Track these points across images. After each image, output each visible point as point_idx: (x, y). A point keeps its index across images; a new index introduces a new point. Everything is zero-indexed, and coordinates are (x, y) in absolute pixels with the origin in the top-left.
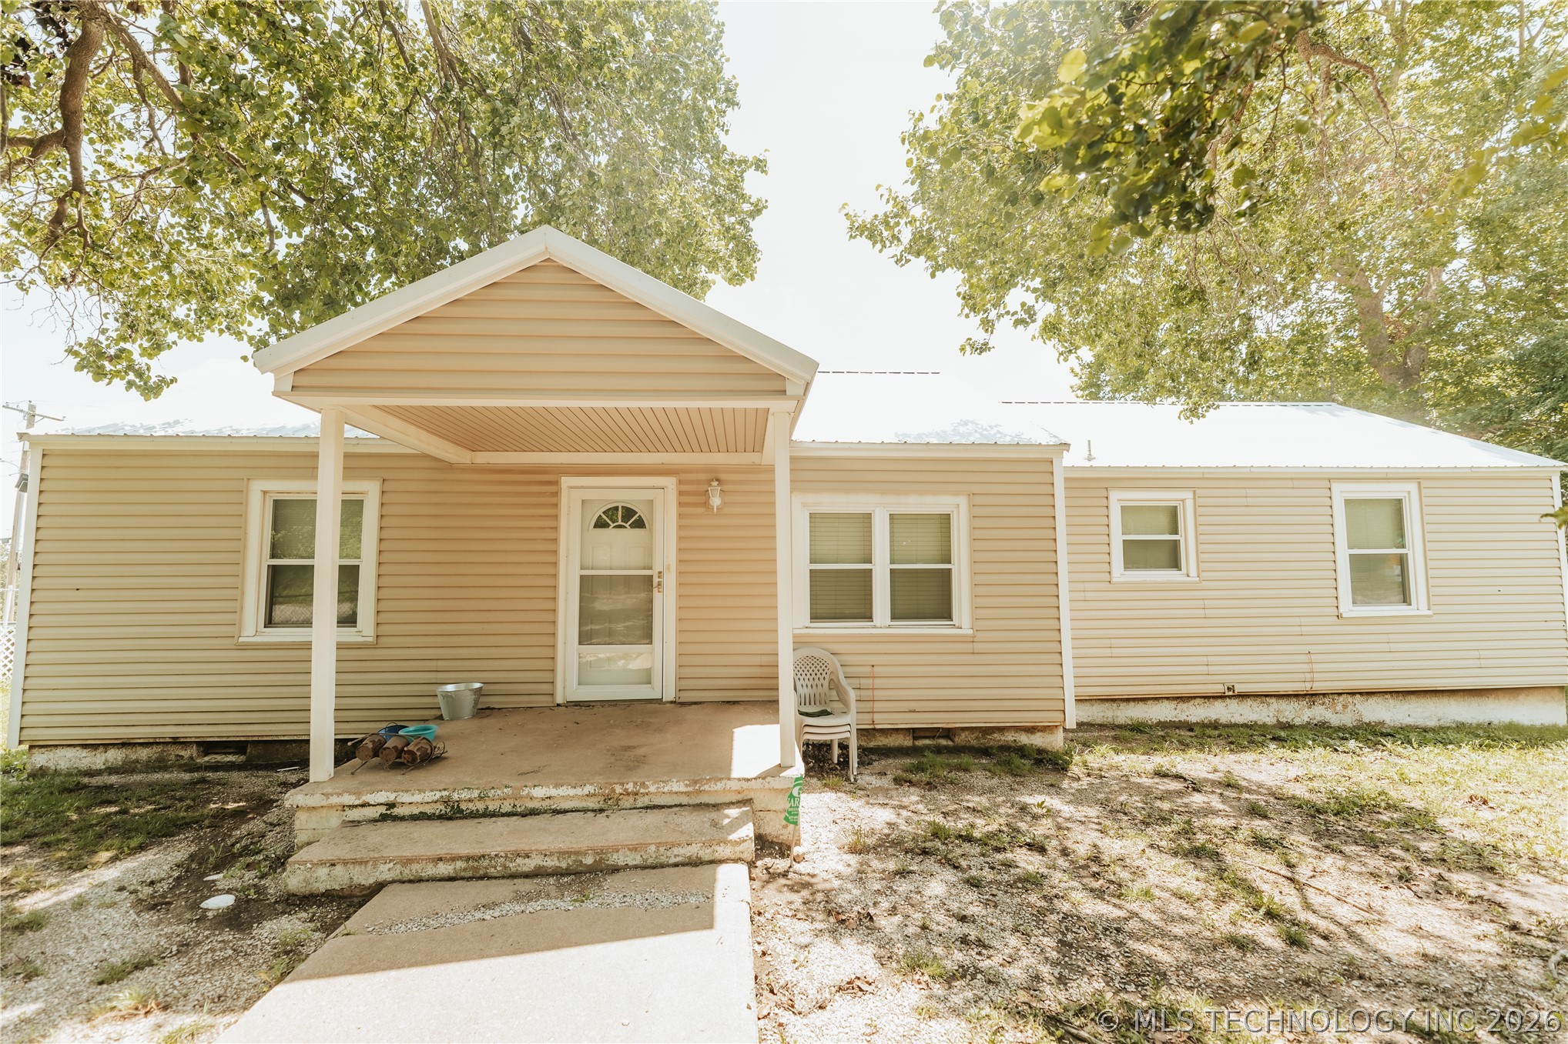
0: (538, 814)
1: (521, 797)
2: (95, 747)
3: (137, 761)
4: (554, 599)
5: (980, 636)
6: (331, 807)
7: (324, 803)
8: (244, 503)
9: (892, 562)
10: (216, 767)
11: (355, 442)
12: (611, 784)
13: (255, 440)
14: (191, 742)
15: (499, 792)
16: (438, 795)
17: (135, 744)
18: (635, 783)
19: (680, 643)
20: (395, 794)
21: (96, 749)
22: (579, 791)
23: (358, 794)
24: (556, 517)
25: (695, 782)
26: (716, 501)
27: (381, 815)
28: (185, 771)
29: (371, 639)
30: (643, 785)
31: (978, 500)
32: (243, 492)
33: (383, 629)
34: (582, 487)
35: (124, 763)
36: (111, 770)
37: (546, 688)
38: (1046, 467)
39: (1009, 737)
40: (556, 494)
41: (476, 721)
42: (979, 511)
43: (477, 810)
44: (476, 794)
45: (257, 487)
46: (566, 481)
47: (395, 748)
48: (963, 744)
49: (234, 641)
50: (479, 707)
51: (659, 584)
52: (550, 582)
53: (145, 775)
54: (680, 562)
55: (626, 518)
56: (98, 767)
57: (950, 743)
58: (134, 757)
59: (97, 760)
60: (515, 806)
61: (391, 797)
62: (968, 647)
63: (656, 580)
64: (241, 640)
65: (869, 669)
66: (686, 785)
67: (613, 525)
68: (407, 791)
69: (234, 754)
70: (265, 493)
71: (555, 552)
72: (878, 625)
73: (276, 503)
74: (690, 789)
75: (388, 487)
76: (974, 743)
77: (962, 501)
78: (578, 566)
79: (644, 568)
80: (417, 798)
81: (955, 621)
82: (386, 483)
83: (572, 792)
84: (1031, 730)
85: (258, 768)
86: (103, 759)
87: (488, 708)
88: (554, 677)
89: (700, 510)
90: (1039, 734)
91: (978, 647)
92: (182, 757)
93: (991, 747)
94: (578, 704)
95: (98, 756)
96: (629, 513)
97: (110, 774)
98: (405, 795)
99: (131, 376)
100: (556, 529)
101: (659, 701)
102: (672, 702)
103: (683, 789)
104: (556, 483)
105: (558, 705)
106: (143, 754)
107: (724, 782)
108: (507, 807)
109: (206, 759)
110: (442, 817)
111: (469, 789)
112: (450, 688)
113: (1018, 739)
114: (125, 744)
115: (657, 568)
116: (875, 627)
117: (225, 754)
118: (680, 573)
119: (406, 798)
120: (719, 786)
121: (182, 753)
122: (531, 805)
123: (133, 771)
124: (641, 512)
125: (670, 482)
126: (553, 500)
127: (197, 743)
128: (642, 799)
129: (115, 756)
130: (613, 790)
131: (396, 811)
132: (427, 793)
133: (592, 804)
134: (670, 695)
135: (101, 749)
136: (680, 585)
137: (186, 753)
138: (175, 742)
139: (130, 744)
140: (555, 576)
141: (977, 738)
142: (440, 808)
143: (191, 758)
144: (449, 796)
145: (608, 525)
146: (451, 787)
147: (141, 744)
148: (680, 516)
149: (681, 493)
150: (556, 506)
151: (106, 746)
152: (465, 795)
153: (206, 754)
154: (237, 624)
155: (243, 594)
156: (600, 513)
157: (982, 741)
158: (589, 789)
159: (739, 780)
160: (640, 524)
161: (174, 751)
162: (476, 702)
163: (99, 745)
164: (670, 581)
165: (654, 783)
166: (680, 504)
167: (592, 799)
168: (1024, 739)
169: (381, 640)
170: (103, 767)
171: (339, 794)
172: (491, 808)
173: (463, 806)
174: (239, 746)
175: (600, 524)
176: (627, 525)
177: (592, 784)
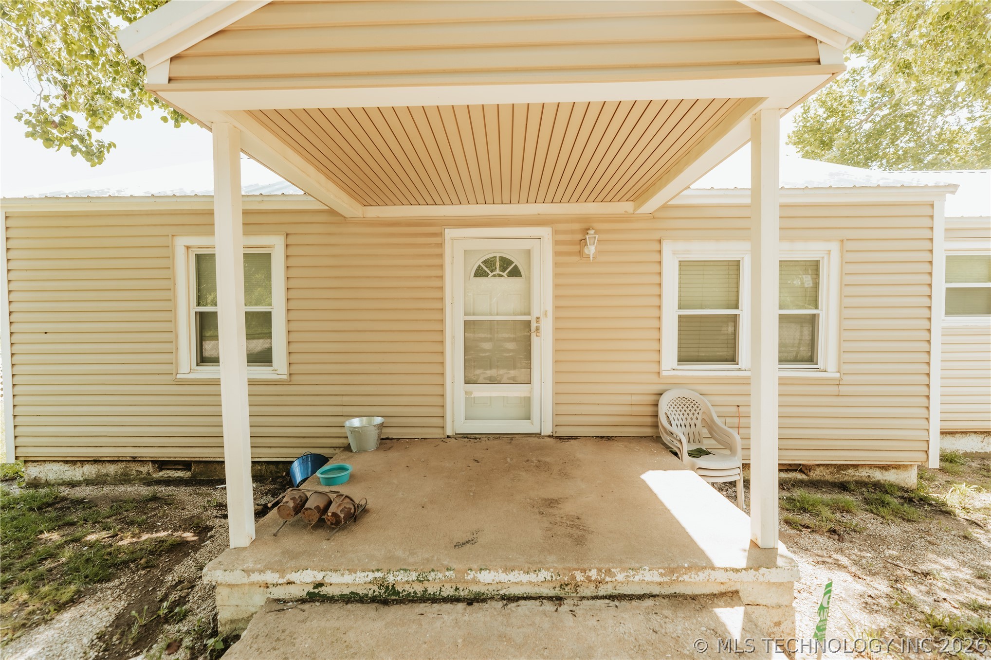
0: (485, 600)
1: (466, 582)
2: (74, 463)
3: (107, 475)
4: (442, 342)
5: (847, 379)
6: (252, 584)
7: (245, 580)
8: (171, 257)
9: (781, 308)
10: (168, 482)
11: (260, 199)
12: (570, 570)
13: (174, 200)
14: (147, 461)
15: (440, 575)
16: (371, 576)
17: (104, 461)
18: (600, 570)
19: (556, 383)
20: (322, 574)
21: (74, 465)
22: (533, 577)
23: (282, 572)
24: (441, 267)
25: (672, 571)
26: (591, 250)
27: (308, 593)
28: (144, 484)
29: (285, 377)
30: (609, 572)
31: (849, 245)
32: (169, 247)
33: (295, 369)
34: (465, 239)
35: (98, 476)
36: (88, 482)
37: (437, 422)
38: (927, 211)
39: (863, 474)
40: (441, 245)
41: (382, 455)
42: (850, 257)
43: (415, 592)
44: (413, 576)
45: (181, 242)
46: (450, 233)
47: (317, 507)
48: (818, 478)
49: (173, 377)
50: (382, 437)
51: (537, 329)
52: (437, 327)
53: (112, 487)
54: (557, 308)
55: (503, 269)
56: (78, 479)
57: (804, 477)
58: (104, 472)
59: (77, 473)
60: (457, 589)
61: (319, 577)
62: (834, 389)
63: (534, 325)
64: (178, 376)
65: (735, 409)
66: (661, 575)
67: (491, 274)
68: (336, 571)
69: (182, 470)
70: (188, 248)
71: (442, 299)
72: (743, 368)
73: (198, 257)
74: (666, 579)
75: (292, 240)
76: (829, 478)
77: (834, 247)
78: (462, 313)
79: (525, 314)
80: (348, 578)
81: (820, 365)
82: (289, 237)
83: (525, 578)
84: (885, 468)
85: (201, 483)
86: (81, 472)
87: (388, 439)
88: (444, 412)
89: (575, 259)
90: (893, 471)
91: (843, 389)
92: (141, 472)
93: (849, 482)
94: (465, 436)
95: (77, 470)
96: (505, 263)
97: (87, 485)
98: (334, 574)
99: (76, 142)
100: (441, 277)
101: (538, 435)
102: (549, 436)
103: (658, 579)
104: (440, 234)
105: (448, 437)
106: (111, 469)
107: (707, 572)
108: (448, 591)
109: (161, 474)
110: (374, 600)
111: (405, 570)
112: (356, 422)
113: (871, 475)
114: (96, 461)
115: (535, 313)
116: (740, 369)
117: (175, 469)
118: (556, 319)
119: (334, 578)
120: (702, 576)
121: (141, 469)
122: (475, 589)
123: (104, 483)
124: (518, 261)
125: (545, 232)
126: (437, 251)
127: (152, 461)
128: (605, 586)
129: (90, 471)
130: (573, 577)
131: (324, 590)
132: (359, 574)
133: (546, 591)
134: (547, 430)
135: (79, 464)
136: (556, 329)
137: (144, 469)
138: (134, 460)
139: (100, 461)
140: (442, 321)
141: (831, 473)
142: (373, 590)
143: (148, 473)
144: (384, 578)
145: (488, 274)
146: (385, 567)
147: (109, 461)
148: (556, 264)
149: (556, 243)
150: (441, 256)
151: (83, 462)
152: (401, 577)
153: (161, 470)
154: (175, 363)
155: (177, 337)
156: (479, 263)
157: (837, 476)
158: (544, 575)
159: (726, 570)
160: (515, 273)
161: (135, 468)
162: (379, 435)
163: (77, 461)
164: (547, 326)
165: (623, 570)
166: (556, 254)
167: (546, 585)
168: (878, 476)
169: (294, 378)
170: (82, 479)
171: (261, 571)
172: (431, 590)
173: (399, 588)
174: (186, 465)
175: (480, 273)
176: (504, 274)
177: (548, 569)
